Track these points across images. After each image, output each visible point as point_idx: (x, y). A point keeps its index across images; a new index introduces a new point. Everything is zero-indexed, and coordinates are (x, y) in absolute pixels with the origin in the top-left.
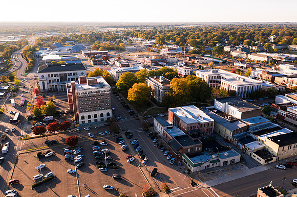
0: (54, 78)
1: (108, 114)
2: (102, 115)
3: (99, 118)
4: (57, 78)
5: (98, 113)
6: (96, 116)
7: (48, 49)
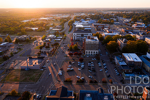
0: (79, 35)
1: (97, 52)
2: (94, 52)
3: (93, 53)
4: (80, 35)
5: (93, 51)
6: (92, 52)
7: (79, 22)
